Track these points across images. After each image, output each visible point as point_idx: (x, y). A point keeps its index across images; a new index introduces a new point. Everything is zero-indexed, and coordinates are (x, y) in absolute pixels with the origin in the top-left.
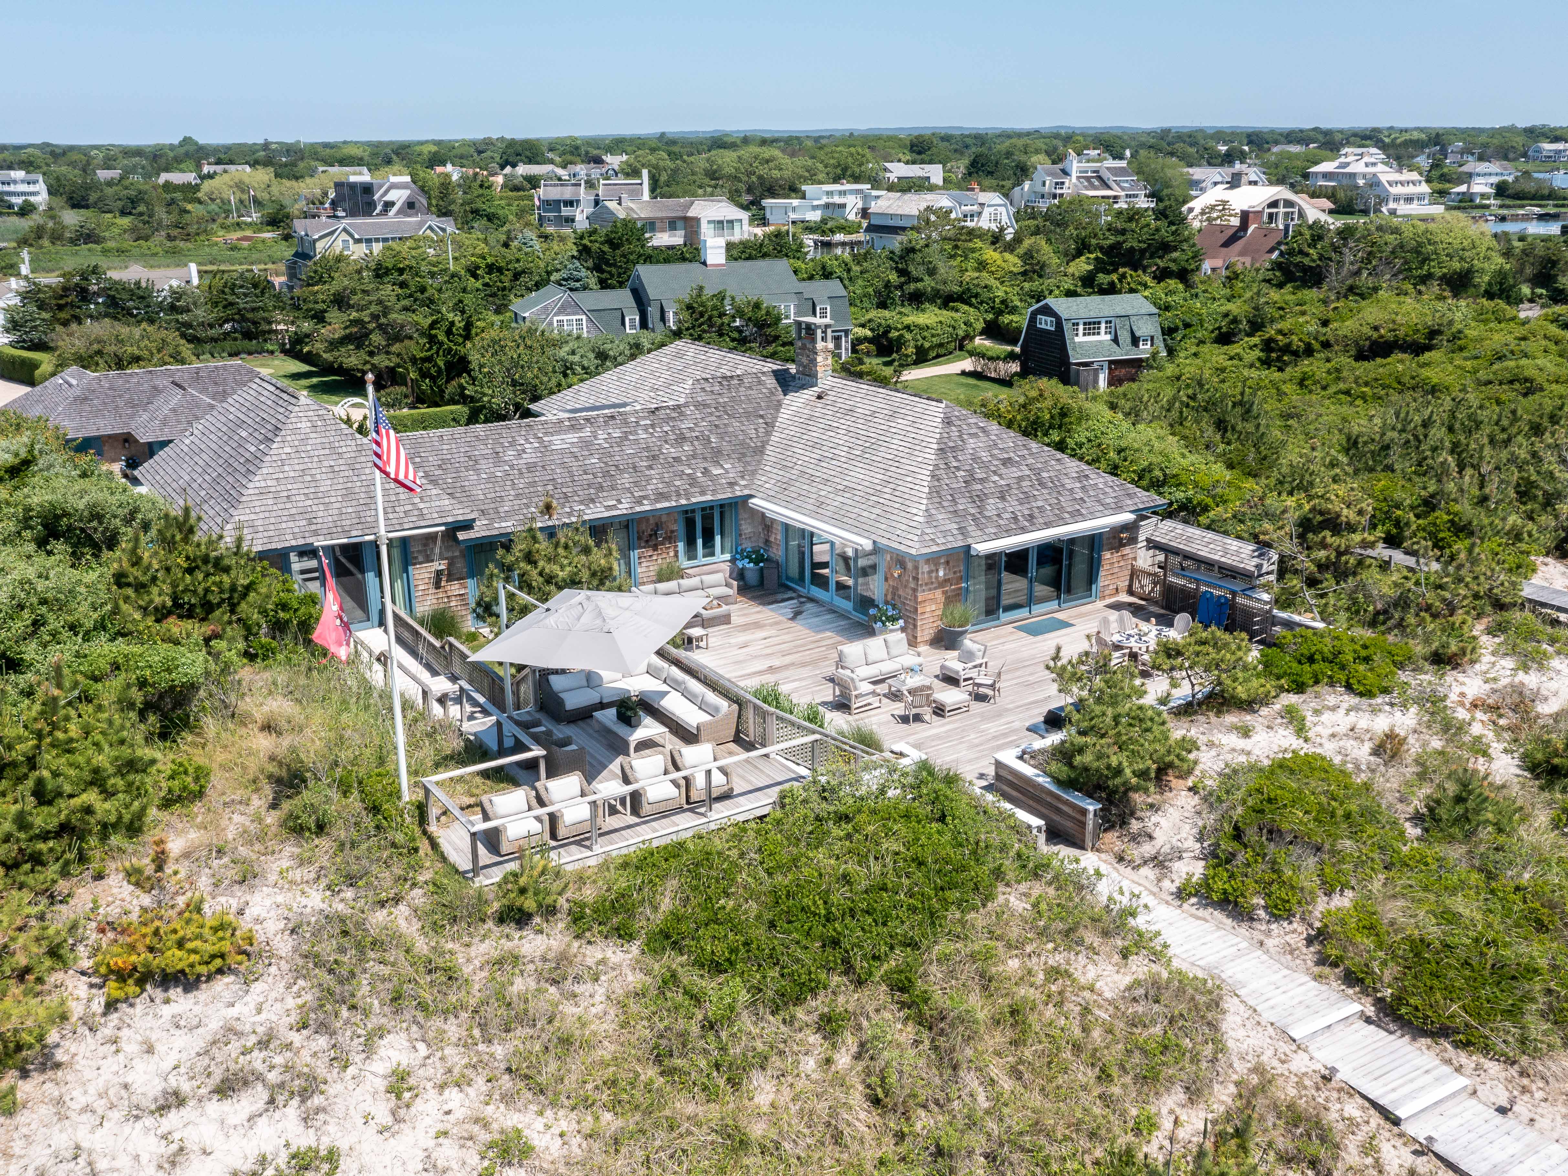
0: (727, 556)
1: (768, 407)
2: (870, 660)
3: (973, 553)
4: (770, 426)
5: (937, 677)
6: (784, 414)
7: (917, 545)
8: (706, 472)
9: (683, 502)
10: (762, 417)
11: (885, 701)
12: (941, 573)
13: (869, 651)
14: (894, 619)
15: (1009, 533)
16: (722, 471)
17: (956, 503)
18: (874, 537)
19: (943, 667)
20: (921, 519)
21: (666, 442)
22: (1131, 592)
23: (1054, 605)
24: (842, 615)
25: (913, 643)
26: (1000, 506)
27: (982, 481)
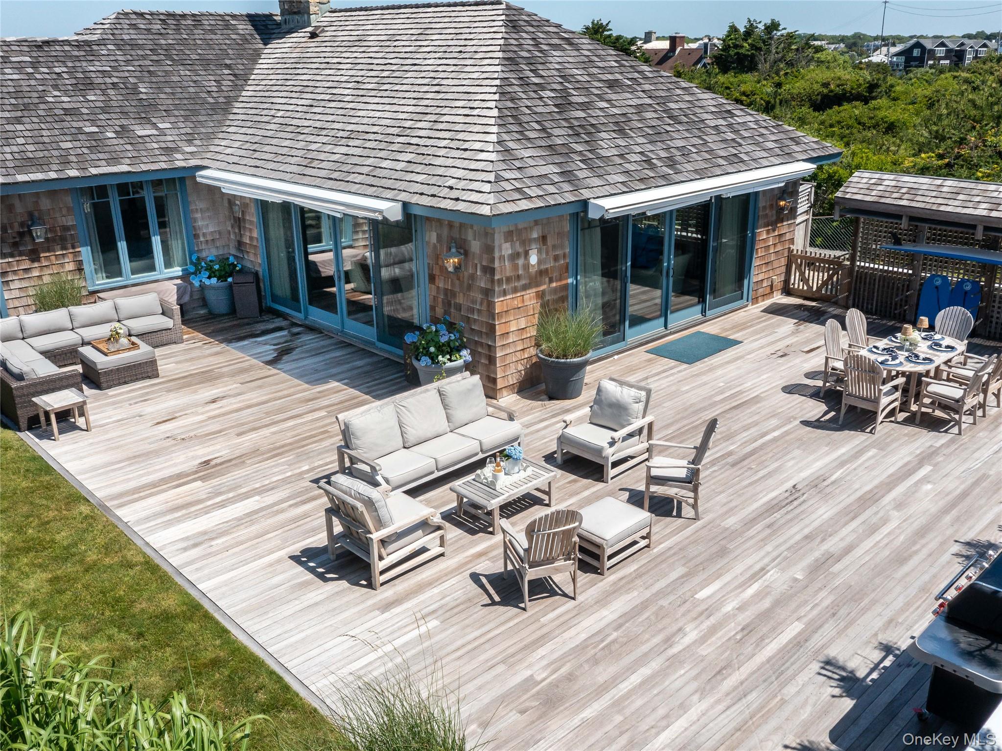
0: (177, 271)
1: (240, 56)
2: (411, 438)
3: (593, 214)
4: (241, 79)
5: (549, 458)
6: (264, 63)
7: (491, 199)
8: (123, 132)
9: (73, 173)
10: (228, 67)
11: (453, 533)
12: (533, 259)
13: (407, 418)
14: (452, 350)
15: (646, 183)
16: (155, 132)
17: (550, 136)
18: (404, 196)
19: (563, 439)
20: (493, 157)
21: (56, 87)
22: (787, 291)
23: (695, 313)
24: (358, 350)
25: (491, 391)
26: (621, 142)
27: (585, 107)
